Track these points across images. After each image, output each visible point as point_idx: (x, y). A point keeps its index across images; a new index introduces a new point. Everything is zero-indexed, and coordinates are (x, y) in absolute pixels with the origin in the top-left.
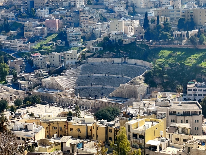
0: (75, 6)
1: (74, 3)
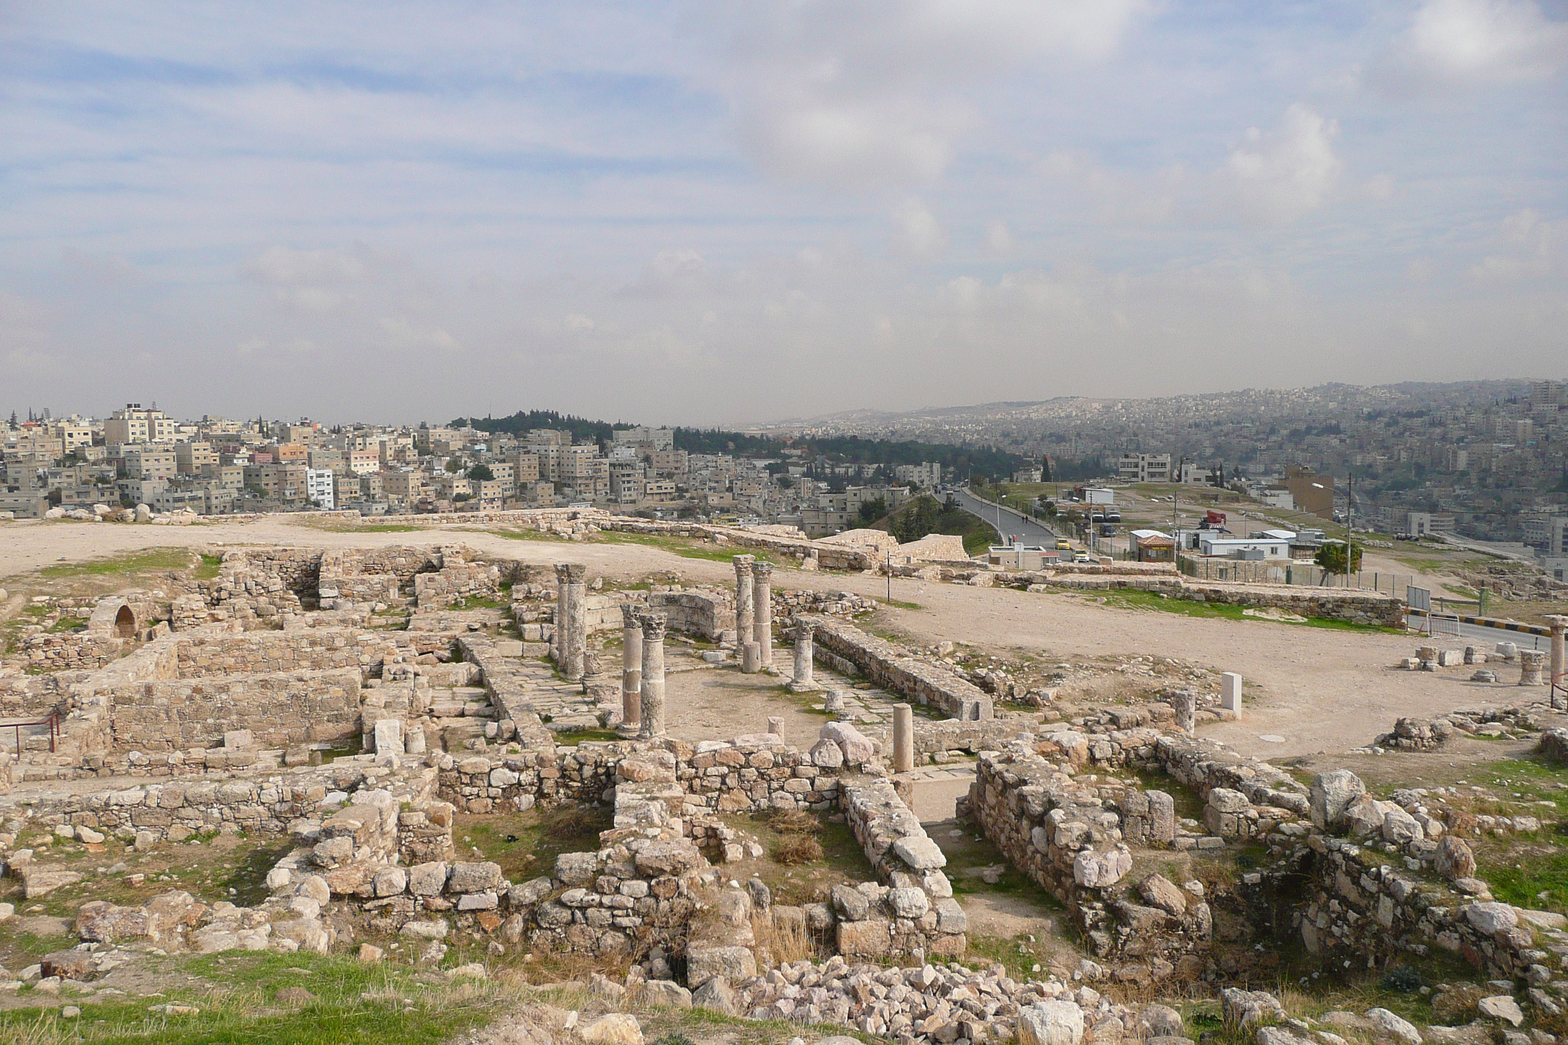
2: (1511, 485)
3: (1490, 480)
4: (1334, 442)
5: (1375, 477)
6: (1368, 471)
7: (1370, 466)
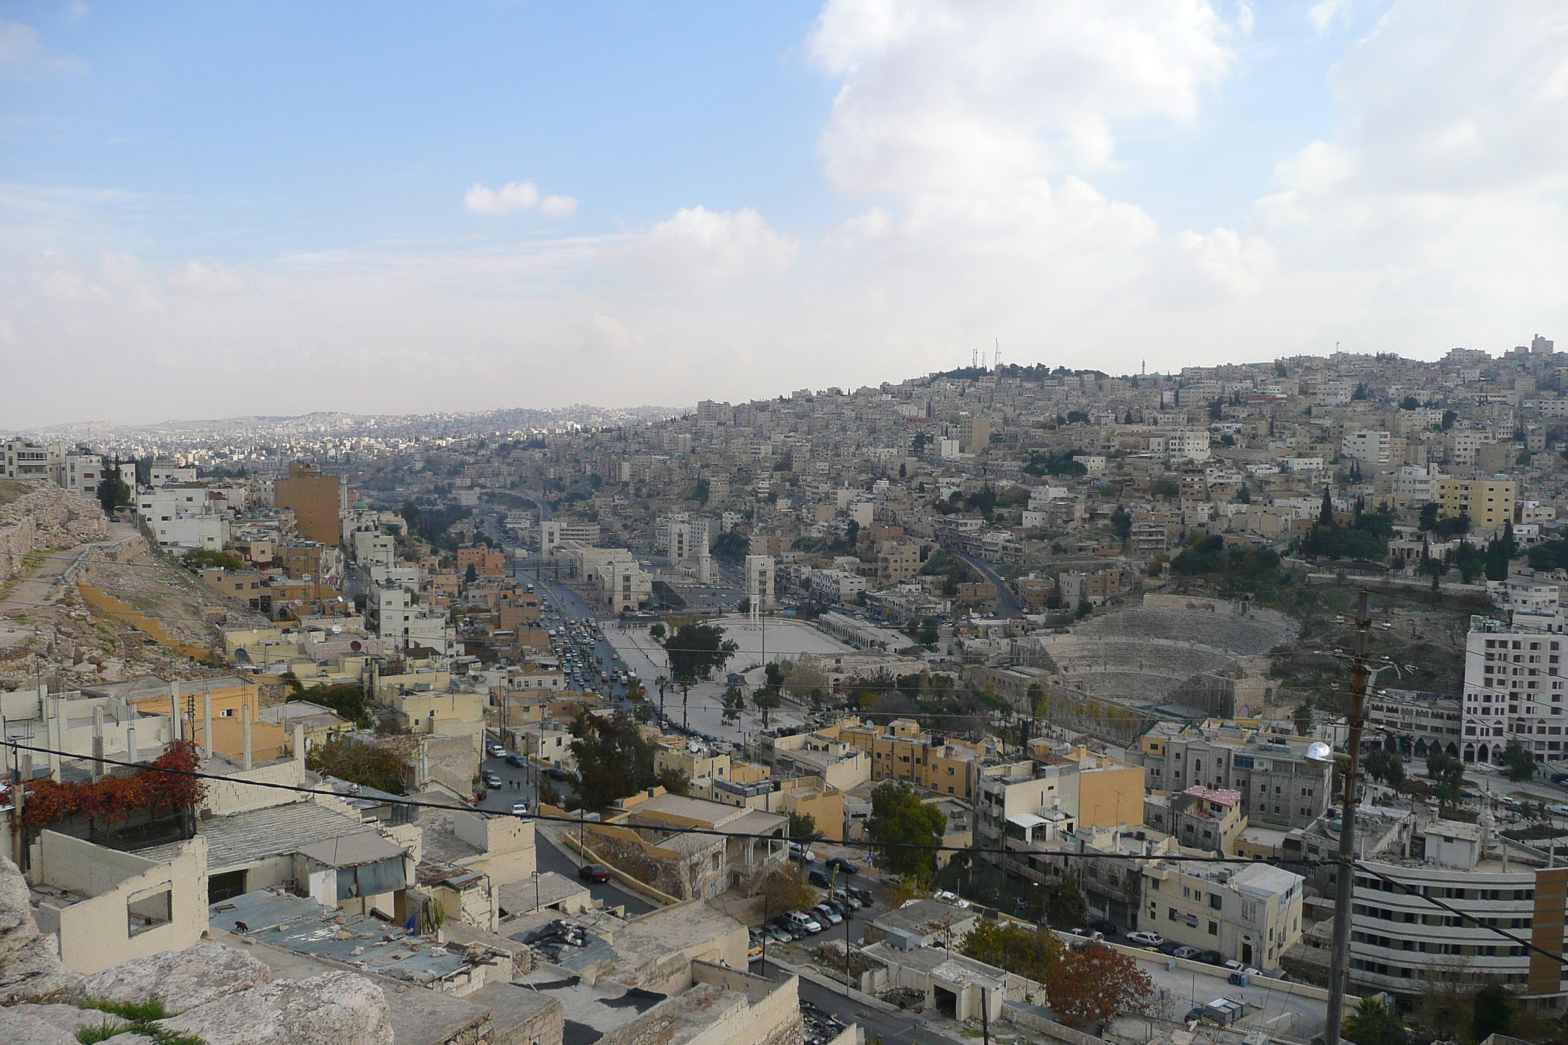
0: (1179, 450)
1: (1177, 441)
2: (658, 494)
3: (644, 490)
4: (537, 454)
5: (561, 489)
6: (557, 484)
7: (561, 479)
